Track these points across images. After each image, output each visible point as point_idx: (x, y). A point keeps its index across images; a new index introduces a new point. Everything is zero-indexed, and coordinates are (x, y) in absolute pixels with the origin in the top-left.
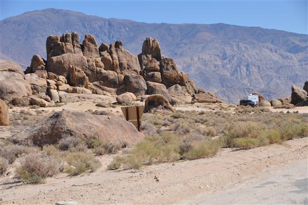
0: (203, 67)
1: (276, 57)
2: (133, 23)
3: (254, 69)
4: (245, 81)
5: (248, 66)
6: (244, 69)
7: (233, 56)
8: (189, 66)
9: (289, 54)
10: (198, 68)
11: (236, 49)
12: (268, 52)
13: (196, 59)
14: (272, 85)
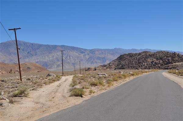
0: (57, 56)
1: (77, 54)
2: (39, 44)
3: (71, 57)
4: (69, 61)
5: (70, 57)
6: (69, 57)
7: (66, 54)
8: (53, 56)
9: (81, 54)
10: (56, 57)
11: (66, 52)
12: (75, 53)
13: (55, 54)
14: (76, 62)
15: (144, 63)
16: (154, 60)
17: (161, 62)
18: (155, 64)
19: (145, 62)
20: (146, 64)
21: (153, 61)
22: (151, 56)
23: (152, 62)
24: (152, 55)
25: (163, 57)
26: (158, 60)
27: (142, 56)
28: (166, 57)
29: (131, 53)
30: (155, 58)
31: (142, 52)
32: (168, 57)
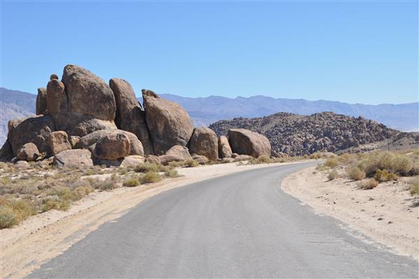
15: (284, 147)
16: (308, 138)
17: (327, 143)
18: (313, 149)
19: (286, 144)
20: (289, 147)
21: (307, 141)
22: (299, 126)
23: (304, 144)
24: (302, 123)
25: (333, 129)
26: (321, 137)
27: (276, 126)
28: (339, 130)
29: (241, 119)
30: (311, 132)
31: (271, 116)
32: (344, 129)
